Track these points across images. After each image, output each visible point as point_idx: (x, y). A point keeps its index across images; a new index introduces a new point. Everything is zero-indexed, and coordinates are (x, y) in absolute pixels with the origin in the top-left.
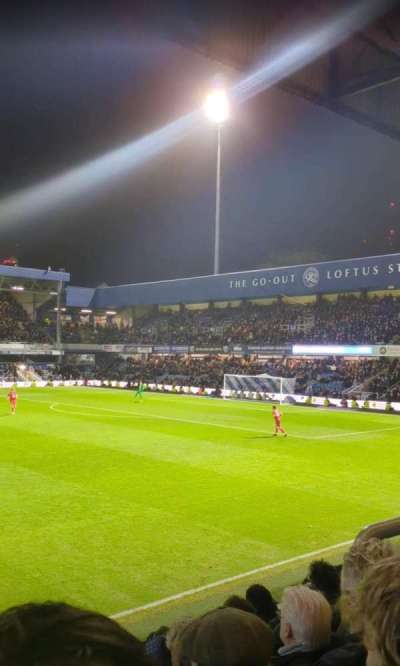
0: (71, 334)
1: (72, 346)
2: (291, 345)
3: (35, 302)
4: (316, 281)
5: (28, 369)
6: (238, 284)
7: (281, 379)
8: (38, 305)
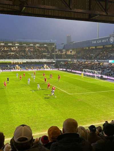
0: (58, 57)
1: (59, 60)
2: (109, 60)
3: (51, 48)
4: (113, 41)
5: (47, 66)
6: (94, 42)
7: (95, 71)
8: (52, 49)
